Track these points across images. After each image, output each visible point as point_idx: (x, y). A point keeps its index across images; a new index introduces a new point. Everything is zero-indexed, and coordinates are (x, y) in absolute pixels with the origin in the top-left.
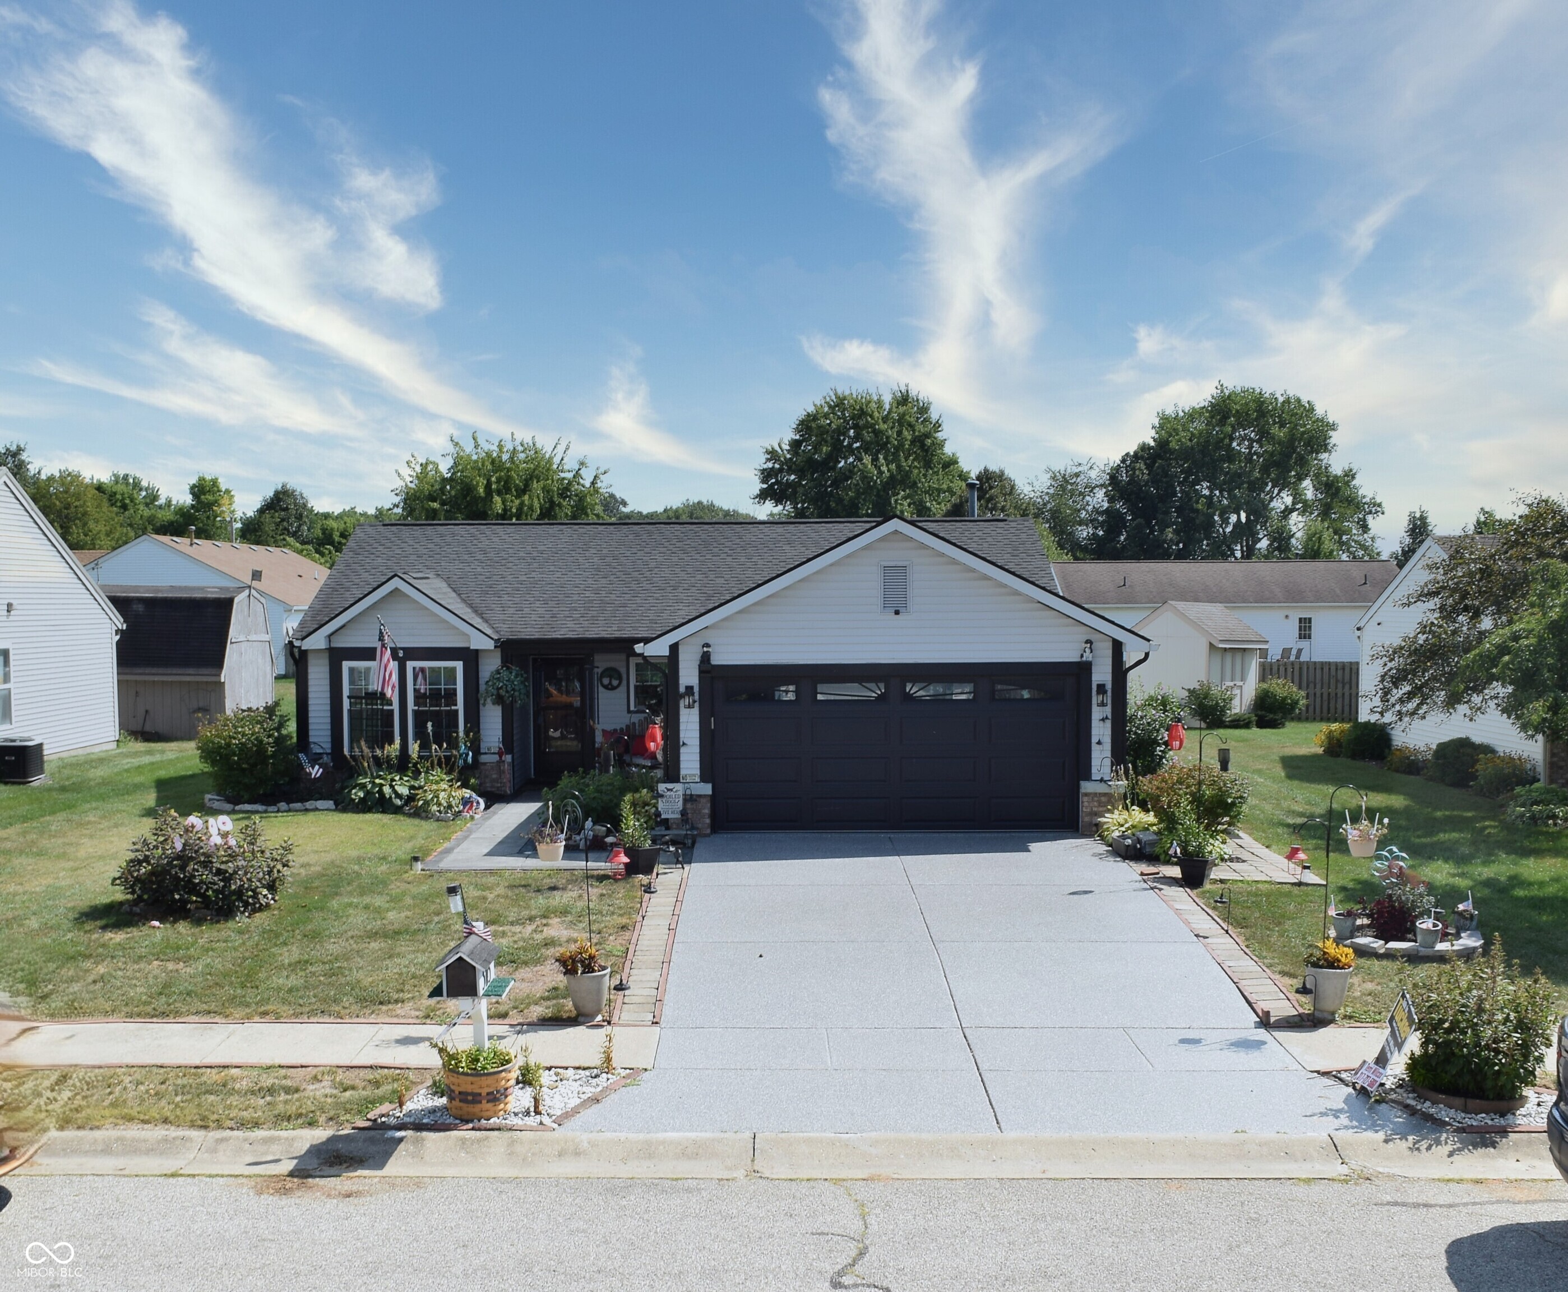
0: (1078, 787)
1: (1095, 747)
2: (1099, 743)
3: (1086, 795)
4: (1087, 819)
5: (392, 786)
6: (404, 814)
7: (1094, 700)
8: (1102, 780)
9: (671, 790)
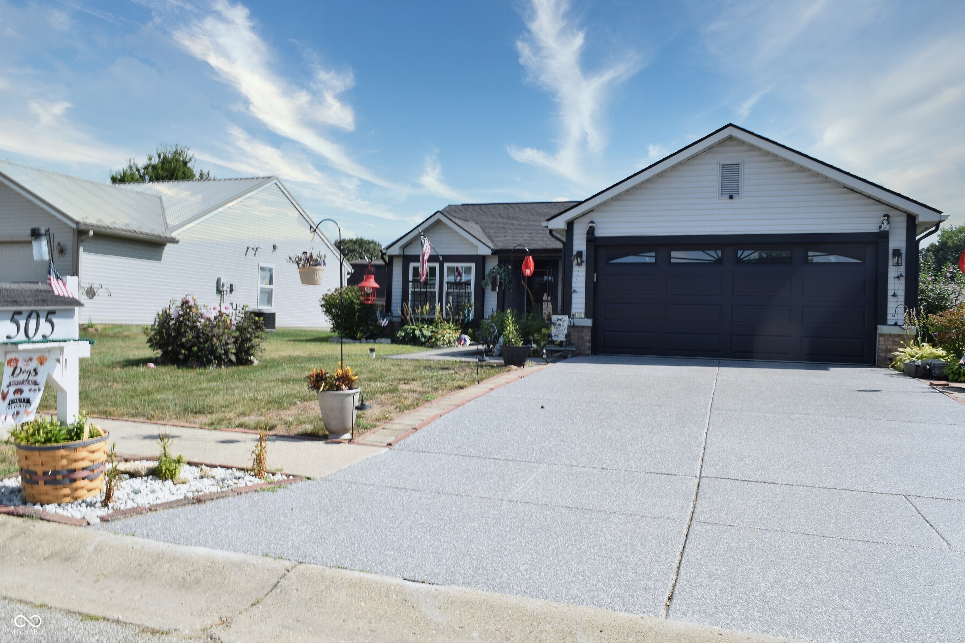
0: (876, 329)
1: (890, 299)
2: (894, 295)
3: (882, 335)
4: (882, 355)
5: (421, 331)
6: (425, 346)
7: (890, 262)
8: (896, 324)
9: (560, 320)
